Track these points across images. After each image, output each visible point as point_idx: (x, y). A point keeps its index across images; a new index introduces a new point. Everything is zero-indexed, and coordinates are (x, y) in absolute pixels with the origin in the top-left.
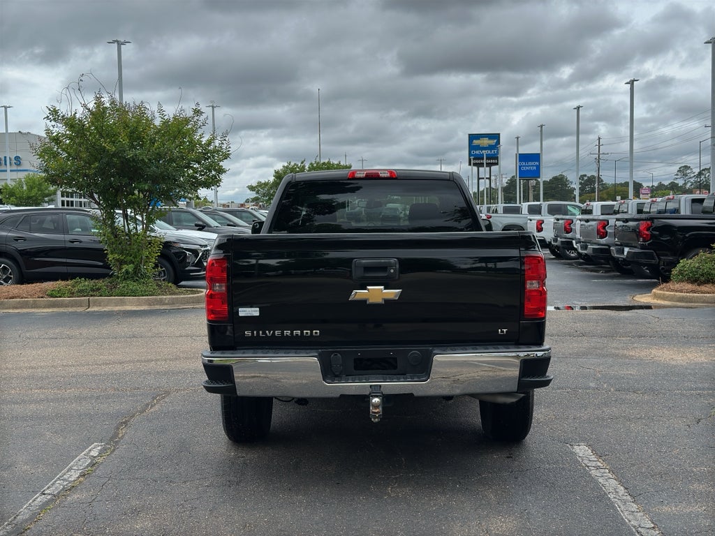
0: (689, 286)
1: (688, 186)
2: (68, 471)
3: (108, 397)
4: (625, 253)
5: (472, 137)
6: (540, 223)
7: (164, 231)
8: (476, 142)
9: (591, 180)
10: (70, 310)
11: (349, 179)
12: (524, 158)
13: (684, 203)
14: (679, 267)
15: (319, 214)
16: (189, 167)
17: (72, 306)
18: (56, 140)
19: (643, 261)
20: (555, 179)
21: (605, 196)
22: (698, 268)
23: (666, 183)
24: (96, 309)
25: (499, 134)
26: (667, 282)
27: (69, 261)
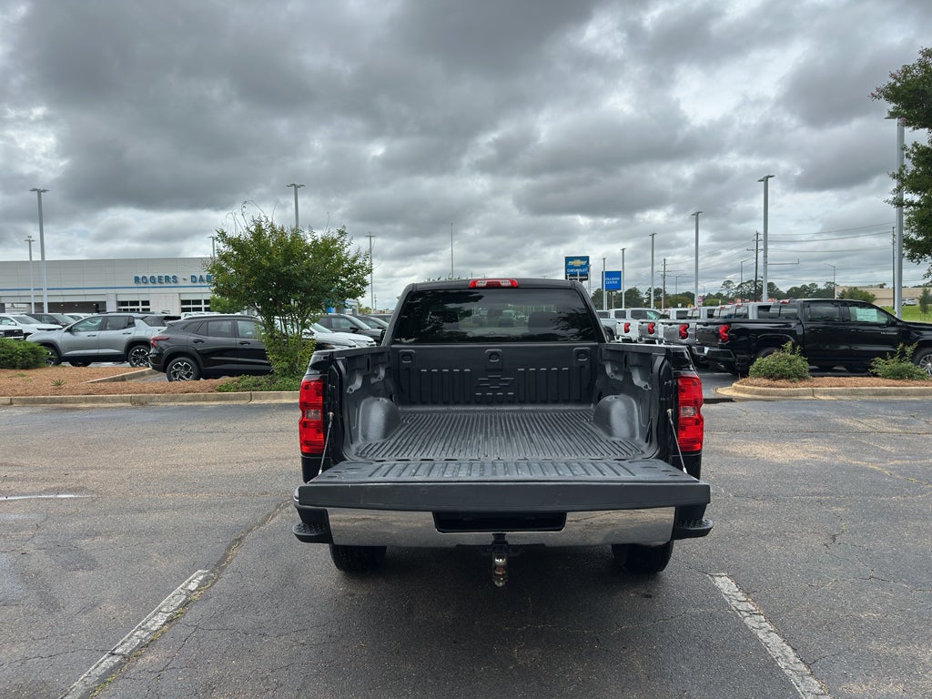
0: (766, 381)
1: (730, 296)
2: (153, 617)
3: (233, 504)
4: (706, 352)
5: (568, 259)
6: (627, 325)
7: (320, 333)
8: (571, 263)
9: (657, 292)
10: (235, 403)
11: (470, 288)
12: (609, 274)
13: (751, 309)
14: (755, 365)
15: (446, 321)
16: (337, 281)
17: (237, 399)
18: (224, 258)
19: (722, 358)
20: (630, 290)
21: (668, 304)
22: (774, 365)
23: (714, 294)
24: (256, 402)
25: (588, 257)
26: (745, 377)
27: (239, 359)
